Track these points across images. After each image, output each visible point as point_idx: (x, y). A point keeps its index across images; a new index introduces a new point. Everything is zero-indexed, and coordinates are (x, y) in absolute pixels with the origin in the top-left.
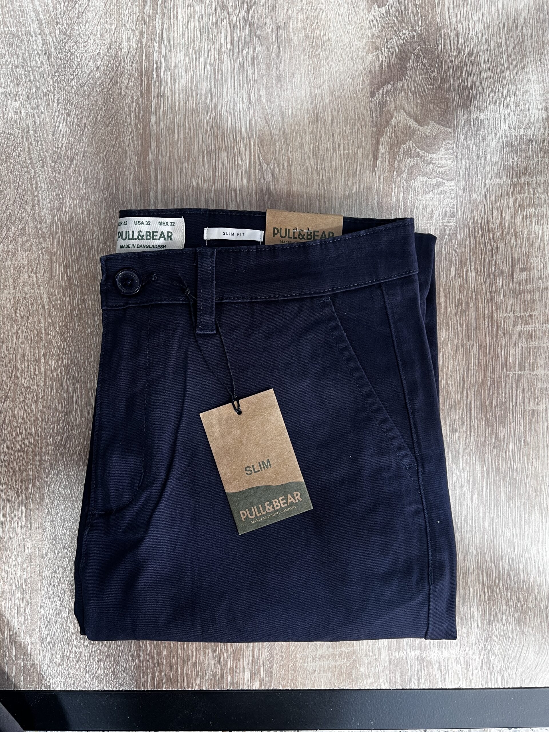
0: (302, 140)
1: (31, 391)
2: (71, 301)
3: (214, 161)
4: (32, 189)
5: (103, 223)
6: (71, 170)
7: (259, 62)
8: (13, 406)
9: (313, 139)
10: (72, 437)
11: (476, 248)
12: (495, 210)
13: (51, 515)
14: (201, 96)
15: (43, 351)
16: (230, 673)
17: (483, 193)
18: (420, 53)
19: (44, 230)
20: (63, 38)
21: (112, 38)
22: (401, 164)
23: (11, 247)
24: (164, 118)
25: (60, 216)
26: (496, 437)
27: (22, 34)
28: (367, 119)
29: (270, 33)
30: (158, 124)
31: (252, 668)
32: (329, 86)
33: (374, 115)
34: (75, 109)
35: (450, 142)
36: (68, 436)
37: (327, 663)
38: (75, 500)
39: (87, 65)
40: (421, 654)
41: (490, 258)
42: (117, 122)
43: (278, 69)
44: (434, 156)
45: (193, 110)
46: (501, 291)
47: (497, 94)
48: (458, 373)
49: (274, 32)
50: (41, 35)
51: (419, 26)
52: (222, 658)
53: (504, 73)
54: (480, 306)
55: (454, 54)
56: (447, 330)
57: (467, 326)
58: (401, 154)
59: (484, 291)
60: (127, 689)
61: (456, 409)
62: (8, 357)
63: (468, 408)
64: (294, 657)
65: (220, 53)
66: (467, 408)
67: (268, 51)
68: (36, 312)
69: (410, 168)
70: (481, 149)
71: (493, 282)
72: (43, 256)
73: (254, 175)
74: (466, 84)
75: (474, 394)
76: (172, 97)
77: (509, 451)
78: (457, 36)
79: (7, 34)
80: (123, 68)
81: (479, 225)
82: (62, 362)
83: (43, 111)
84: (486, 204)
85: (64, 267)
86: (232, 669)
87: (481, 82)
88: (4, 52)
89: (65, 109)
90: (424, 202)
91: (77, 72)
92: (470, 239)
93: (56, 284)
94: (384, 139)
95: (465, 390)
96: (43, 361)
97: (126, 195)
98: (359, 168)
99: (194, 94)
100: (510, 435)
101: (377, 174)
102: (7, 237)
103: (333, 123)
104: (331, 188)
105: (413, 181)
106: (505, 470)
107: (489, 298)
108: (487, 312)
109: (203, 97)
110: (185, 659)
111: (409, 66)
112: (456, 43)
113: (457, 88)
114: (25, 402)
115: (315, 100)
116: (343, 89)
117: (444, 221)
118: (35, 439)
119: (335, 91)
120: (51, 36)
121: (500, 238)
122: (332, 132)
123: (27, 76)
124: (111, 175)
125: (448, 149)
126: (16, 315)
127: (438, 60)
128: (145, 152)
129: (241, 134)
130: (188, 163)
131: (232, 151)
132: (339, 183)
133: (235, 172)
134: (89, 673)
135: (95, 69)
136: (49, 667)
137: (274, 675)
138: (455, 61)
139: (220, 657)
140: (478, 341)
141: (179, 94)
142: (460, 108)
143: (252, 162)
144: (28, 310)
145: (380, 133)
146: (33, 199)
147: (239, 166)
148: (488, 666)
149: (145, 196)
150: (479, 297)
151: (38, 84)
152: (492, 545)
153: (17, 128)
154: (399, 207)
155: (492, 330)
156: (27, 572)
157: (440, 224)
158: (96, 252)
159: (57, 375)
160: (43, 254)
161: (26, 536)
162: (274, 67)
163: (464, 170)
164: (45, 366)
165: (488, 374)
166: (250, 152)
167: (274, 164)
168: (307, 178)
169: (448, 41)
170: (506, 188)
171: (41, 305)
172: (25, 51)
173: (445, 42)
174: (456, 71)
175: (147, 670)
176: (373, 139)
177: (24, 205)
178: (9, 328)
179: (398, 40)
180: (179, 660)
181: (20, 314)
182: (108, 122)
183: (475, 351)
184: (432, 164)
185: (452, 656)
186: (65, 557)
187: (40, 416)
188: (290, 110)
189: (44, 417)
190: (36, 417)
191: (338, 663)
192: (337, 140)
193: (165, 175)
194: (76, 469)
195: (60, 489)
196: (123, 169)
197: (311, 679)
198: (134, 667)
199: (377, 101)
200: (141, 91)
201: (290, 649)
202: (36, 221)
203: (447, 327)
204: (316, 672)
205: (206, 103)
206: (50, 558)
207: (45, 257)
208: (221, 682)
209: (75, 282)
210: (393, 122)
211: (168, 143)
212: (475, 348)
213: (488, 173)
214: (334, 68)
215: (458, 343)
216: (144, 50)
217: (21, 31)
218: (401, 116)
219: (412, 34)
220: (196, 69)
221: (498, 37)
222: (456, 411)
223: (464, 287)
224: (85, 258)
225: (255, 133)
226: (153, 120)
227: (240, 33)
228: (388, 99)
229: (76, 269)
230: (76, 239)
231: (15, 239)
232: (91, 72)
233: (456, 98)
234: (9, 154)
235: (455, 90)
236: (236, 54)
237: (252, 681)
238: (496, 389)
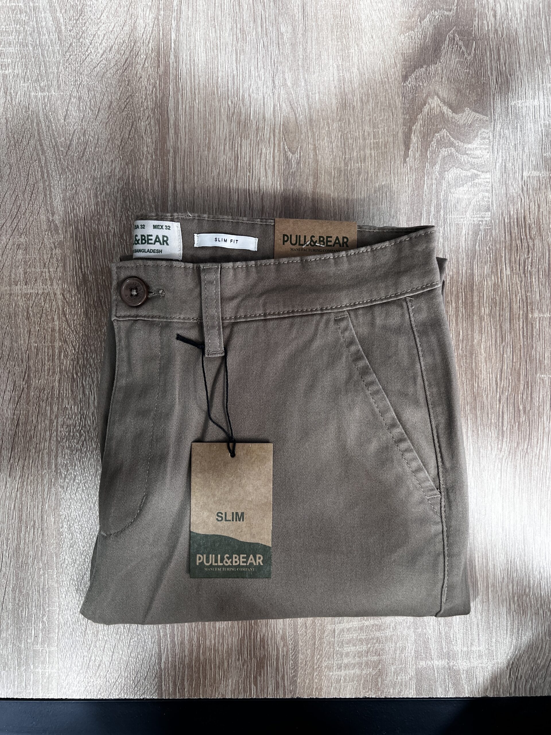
0: (329, 128)
1: (46, 392)
2: (86, 297)
3: (236, 149)
4: (43, 177)
5: (119, 215)
6: (84, 157)
7: (283, 42)
8: (27, 408)
9: (341, 127)
10: (88, 440)
11: (511, 245)
12: (532, 204)
13: (68, 521)
14: (222, 78)
15: (57, 351)
16: (254, 682)
17: (520, 186)
18: (456, 35)
19: (57, 222)
20: (74, 15)
21: (127, 14)
22: (434, 155)
23: (22, 240)
24: (183, 102)
25: (73, 207)
26: (529, 442)
27: (30, 10)
28: (399, 105)
29: (296, 10)
30: (177, 109)
31: (276, 677)
32: (358, 69)
33: (406, 101)
34: (88, 92)
35: (486, 131)
36: (85, 440)
37: (353, 672)
38: (92, 506)
39: (101, 44)
40: (448, 663)
41: (526, 256)
42: (133, 106)
43: (305, 50)
44: (470, 146)
45: (214, 94)
46: (537, 290)
47: (537, 79)
48: (491, 376)
49: (300, 10)
50: (50, 12)
51: (455, 5)
52: (245, 667)
53: (544, 57)
54: (515, 306)
55: (491, 36)
56: (481, 332)
57: (501, 327)
58: (434, 144)
59: (519, 290)
60: (148, 698)
61: (488, 414)
62: (20, 357)
63: (501, 413)
64: (319, 665)
65: (242, 31)
66: (499, 413)
67: (294, 30)
68: (49, 310)
69: (444, 158)
70: (519, 138)
71: (529, 281)
72: (56, 249)
73: (278, 165)
74: (504, 68)
75: (507, 398)
76: (191, 80)
77: (542, 457)
78: (495, 16)
79: (14, 10)
80: (138, 47)
81: (515, 220)
82: (78, 363)
83: (54, 93)
84: (523, 198)
85: (78, 262)
86: (255, 678)
87: (520, 67)
88: (11, 29)
89: (77, 91)
90: (458, 196)
91: (89, 51)
92: (505, 235)
93: (70, 280)
94: (417, 127)
95: (498, 393)
96: (57, 361)
97: (143, 185)
98: (389, 158)
99: (214, 76)
100: (543, 441)
101: (408, 165)
102: (18, 229)
103: (362, 110)
104: (361, 179)
105: (446, 173)
106: (537, 477)
107: (524, 298)
108: (521, 312)
109: (224, 80)
110: (208, 668)
111: (444, 48)
112: (493, 25)
113: (494, 73)
114: (39, 404)
115: (344, 85)
116: (374, 73)
117: (478, 216)
118: (50, 443)
119: (365, 74)
120: (61, 12)
121: (537, 234)
122: (362, 119)
123: (36, 55)
124: (127, 164)
125: (484, 138)
126: (28, 312)
127: (474, 42)
128: (163, 139)
129: (265, 120)
130: (208, 151)
131: (255, 139)
132: (368, 174)
133: (258, 161)
134: (109, 682)
135: (109, 49)
136: (68, 675)
137: (298, 684)
138: (493, 44)
139: (243, 666)
140: (512, 343)
141: (199, 77)
142: (497, 95)
143: (276, 151)
144: (41, 307)
145: (412, 121)
146: (45, 188)
147: (263, 155)
148: (516, 674)
149: (163, 187)
150: (514, 296)
151: (48, 64)
152: (523, 554)
153: (26, 112)
154: (431, 201)
155: (527, 332)
156: (44, 580)
157: (475, 219)
158: (112, 247)
159: (73, 376)
160: (55, 248)
161: (42, 542)
162: (300, 49)
163: (501, 161)
164: (60, 366)
165: (521, 378)
166: (274, 140)
167: (300, 153)
168: (334, 169)
169: (485, 22)
170: (544, 181)
171: (54, 303)
172: (34, 28)
173: (483, 23)
174: (494, 55)
175: (169, 679)
176: (404, 127)
177: (35, 195)
178: (21, 326)
179: (433, 20)
180: (201, 668)
181: (33, 311)
182: (123, 106)
183: (508, 353)
184: (467, 154)
185: (480, 665)
186: (84, 564)
187: (55, 418)
188: (317, 95)
189: (60, 420)
190: (51, 420)
191: (364, 672)
192: (367, 128)
193: (184, 164)
194: (93, 474)
195: (77, 494)
196: (139, 158)
197: (336, 688)
198: (155, 676)
199: (410, 86)
200: (158, 72)
201: (315, 658)
202: (48, 212)
203: (481, 327)
204: (342, 681)
205: (228, 87)
206: (67, 565)
207: (58, 251)
208: (244, 691)
209: (90, 278)
210: (426, 109)
211: (187, 130)
212: (509, 350)
213: (525, 165)
214: (364, 49)
215: (492, 344)
216: (161, 28)
217: (29, 6)
218: (434, 102)
219: (446, 13)
220: (217, 49)
221: (538, 19)
222: (488, 416)
223: (499, 286)
224: (100, 252)
225: (280, 120)
226: (171, 105)
227: (264, 10)
228: (421, 84)
229: (90, 265)
230: (90, 232)
231: (26, 231)
232: (105, 51)
233: (493, 83)
234: (18, 140)
235: (492, 74)
236: (260, 33)
237: (277, 689)
238: (529, 393)
